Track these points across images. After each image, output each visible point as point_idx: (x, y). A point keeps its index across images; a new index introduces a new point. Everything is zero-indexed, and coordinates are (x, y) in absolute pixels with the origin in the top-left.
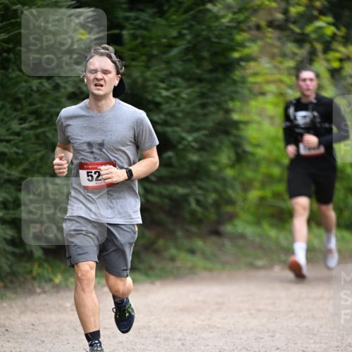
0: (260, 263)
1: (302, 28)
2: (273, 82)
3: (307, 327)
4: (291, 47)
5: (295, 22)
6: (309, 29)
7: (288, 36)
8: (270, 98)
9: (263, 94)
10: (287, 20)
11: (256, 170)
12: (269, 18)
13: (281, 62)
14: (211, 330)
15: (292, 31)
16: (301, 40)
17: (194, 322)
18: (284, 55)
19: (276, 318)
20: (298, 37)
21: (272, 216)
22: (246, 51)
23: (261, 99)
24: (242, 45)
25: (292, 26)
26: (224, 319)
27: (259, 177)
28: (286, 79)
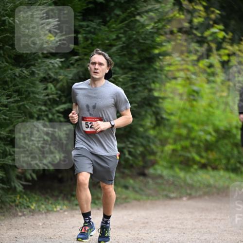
0: (172, 195)
1: (202, 33)
2: (182, 70)
3: (205, 239)
4: (194, 46)
5: (197, 29)
6: (207, 33)
7: (192, 38)
8: (180, 81)
9: (175, 78)
10: (191, 28)
11: (170, 131)
12: (179, 26)
13: (188, 57)
14: (139, 241)
15: (195, 35)
16: (201, 41)
17: (127, 236)
18: (190, 52)
19: (184, 233)
20: (199, 39)
21: (181, 163)
22: (164, 49)
23: (174, 82)
24: (161, 45)
25: (195, 32)
26: (148, 234)
27: (173, 136)
28: (191, 68)
